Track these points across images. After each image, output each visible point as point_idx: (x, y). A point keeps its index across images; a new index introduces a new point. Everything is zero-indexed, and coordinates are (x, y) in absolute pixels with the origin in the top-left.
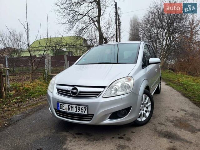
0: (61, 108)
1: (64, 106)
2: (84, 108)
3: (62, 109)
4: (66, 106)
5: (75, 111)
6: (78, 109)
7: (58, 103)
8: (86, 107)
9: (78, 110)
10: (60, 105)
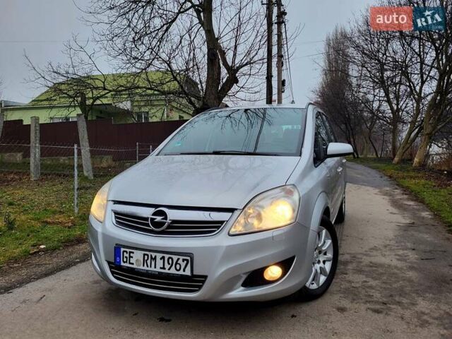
0: (125, 260)
1: (132, 255)
2: (183, 260)
3: (126, 262)
4: (138, 255)
5: (161, 268)
6: (169, 264)
7: (118, 248)
8: (189, 258)
9: (167, 266)
10: (124, 251)
